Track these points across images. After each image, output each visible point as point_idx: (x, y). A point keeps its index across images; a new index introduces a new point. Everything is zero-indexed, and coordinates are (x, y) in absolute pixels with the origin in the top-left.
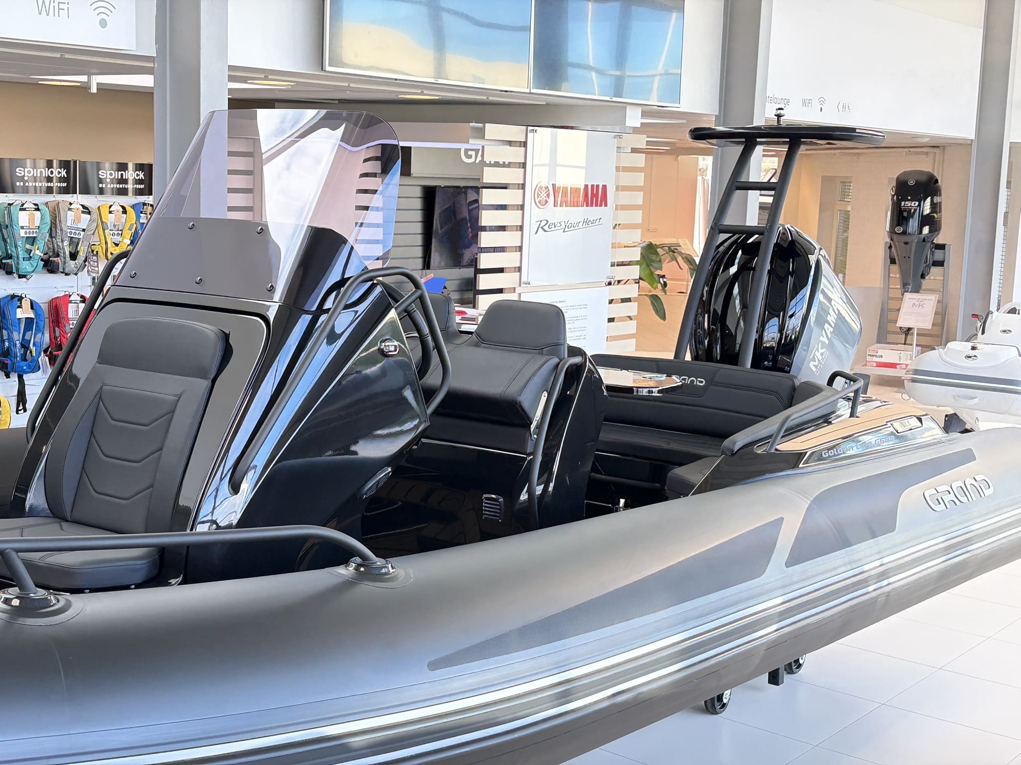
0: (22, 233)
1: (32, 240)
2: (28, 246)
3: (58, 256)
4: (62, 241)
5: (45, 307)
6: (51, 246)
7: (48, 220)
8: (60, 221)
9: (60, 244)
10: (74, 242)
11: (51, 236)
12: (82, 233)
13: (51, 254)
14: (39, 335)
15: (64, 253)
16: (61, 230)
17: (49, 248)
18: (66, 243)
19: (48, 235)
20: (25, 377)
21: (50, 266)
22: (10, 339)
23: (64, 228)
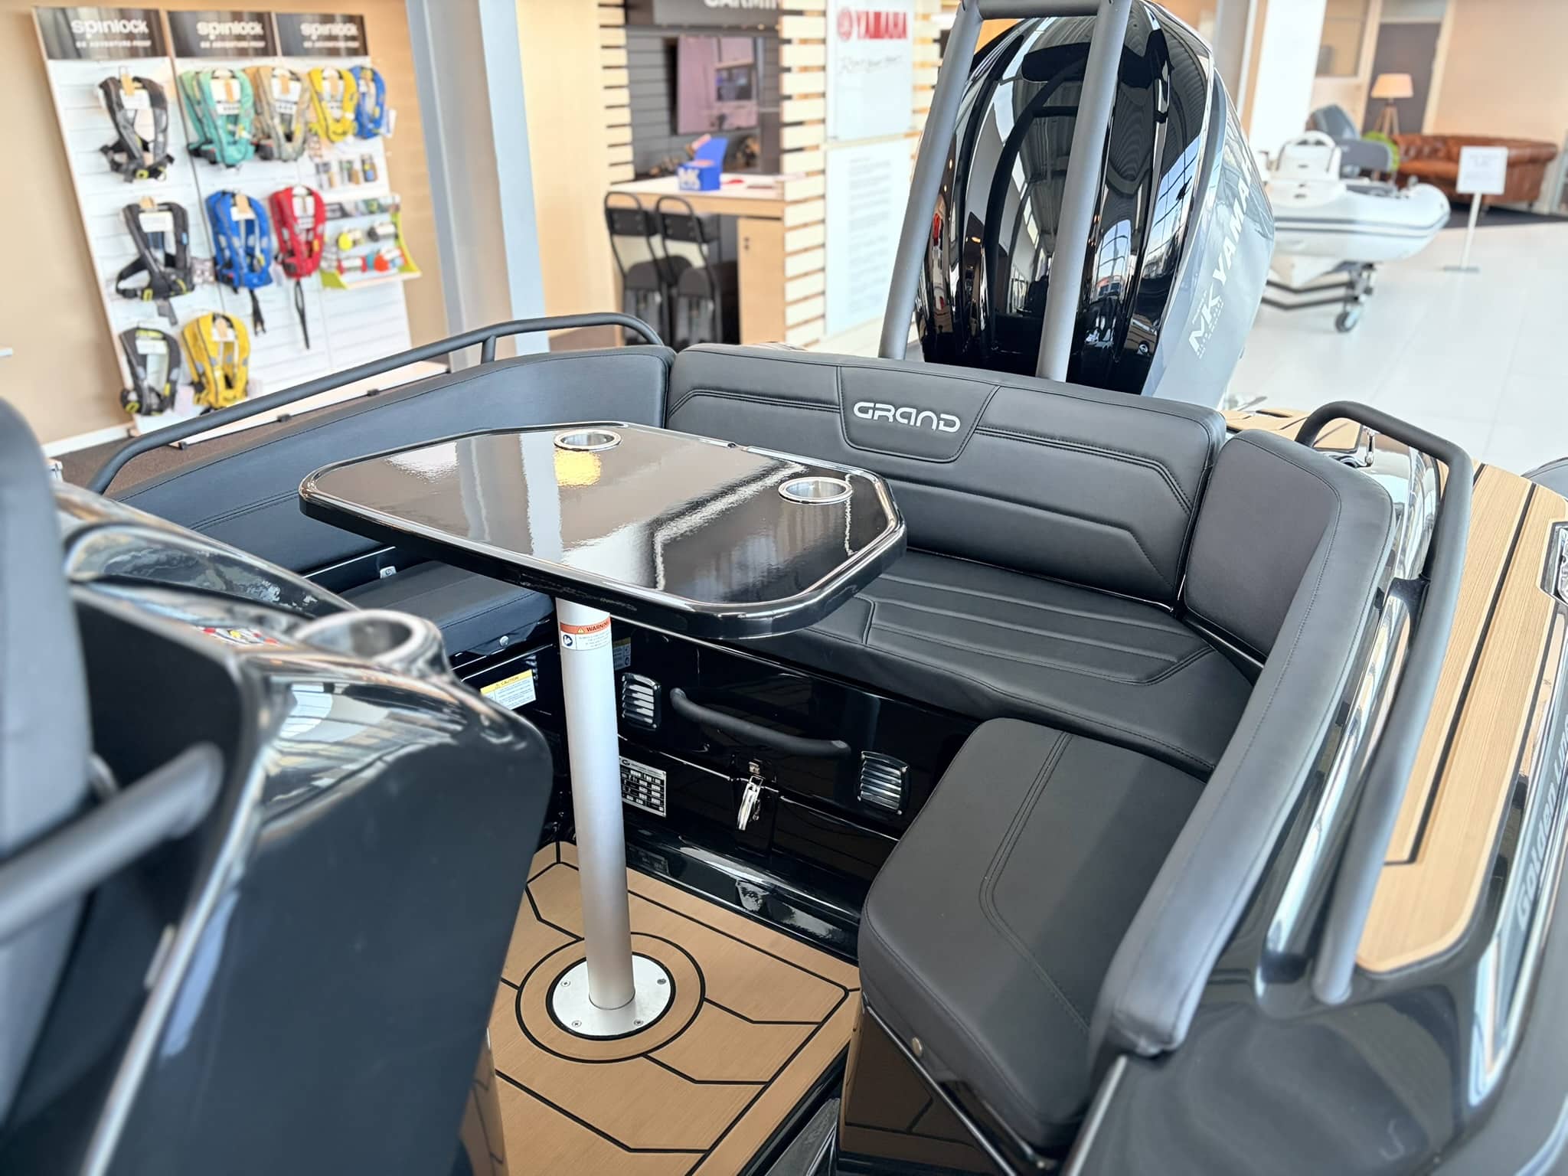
0: (221, 110)
1: (235, 119)
2: (231, 127)
3: (269, 137)
4: (272, 118)
5: (266, 206)
6: (259, 125)
7: (249, 90)
8: (265, 92)
9: (269, 122)
10: (286, 120)
11: (257, 113)
12: (295, 107)
13: (260, 135)
14: (265, 240)
15: (277, 134)
16: (268, 104)
17: (257, 129)
18: (277, 120)
19: (252, 112)
20: (258, 292)
21: (262, 152)
22: (230, 246)
23: (272, 101)
